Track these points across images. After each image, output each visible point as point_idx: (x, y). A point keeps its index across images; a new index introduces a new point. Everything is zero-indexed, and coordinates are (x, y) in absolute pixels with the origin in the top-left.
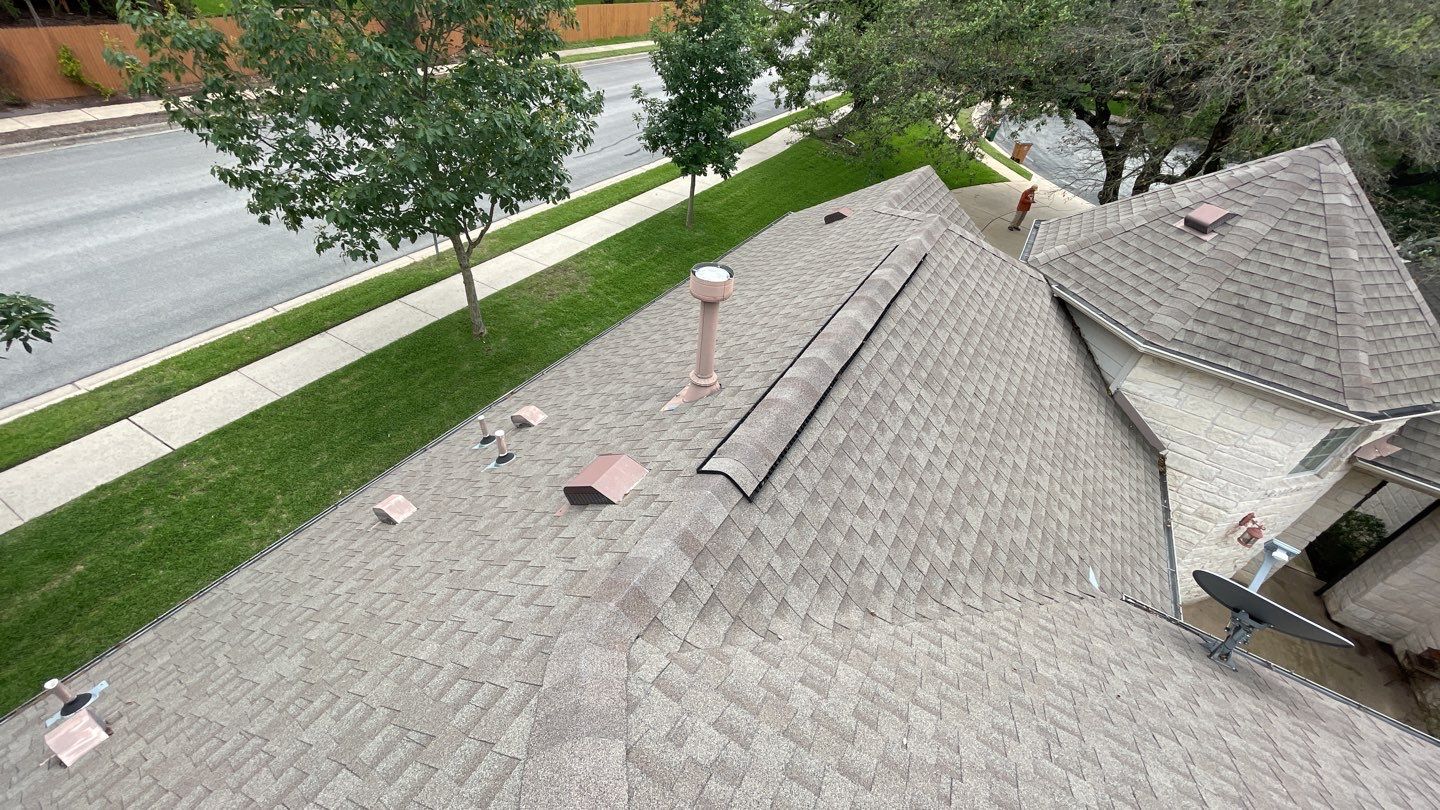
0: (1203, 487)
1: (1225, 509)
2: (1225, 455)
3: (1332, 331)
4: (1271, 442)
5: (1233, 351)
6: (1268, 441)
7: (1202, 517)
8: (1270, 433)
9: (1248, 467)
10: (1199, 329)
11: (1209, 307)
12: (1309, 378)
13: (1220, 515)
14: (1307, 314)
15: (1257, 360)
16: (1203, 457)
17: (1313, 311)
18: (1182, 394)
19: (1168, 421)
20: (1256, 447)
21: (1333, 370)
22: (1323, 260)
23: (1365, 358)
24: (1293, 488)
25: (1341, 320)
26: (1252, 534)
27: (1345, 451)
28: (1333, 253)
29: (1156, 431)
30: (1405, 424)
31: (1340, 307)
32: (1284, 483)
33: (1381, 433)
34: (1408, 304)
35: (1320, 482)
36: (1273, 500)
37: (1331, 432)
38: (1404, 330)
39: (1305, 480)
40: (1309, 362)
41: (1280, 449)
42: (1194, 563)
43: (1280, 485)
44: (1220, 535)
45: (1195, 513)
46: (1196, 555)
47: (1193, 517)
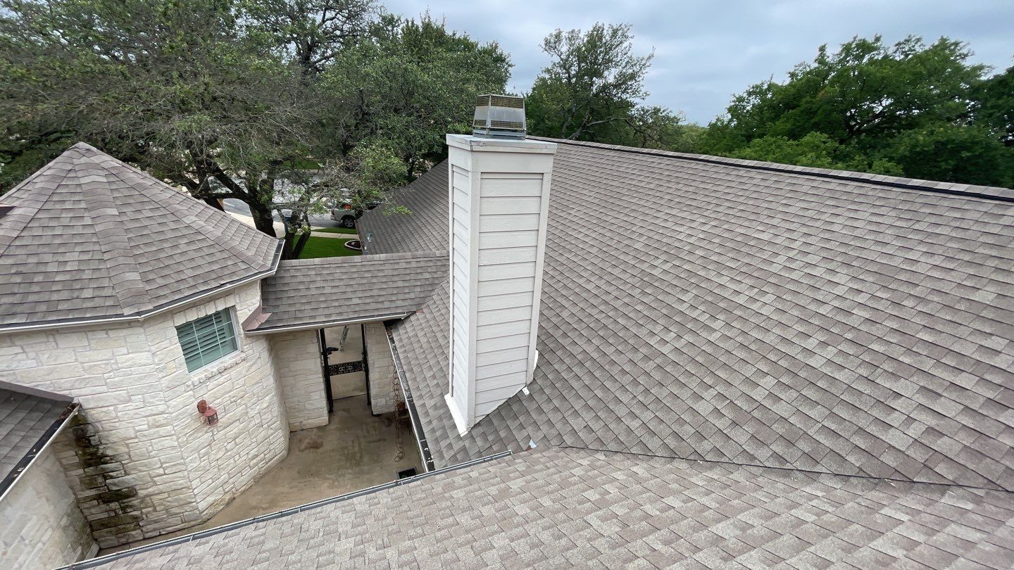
3: (102, 266)
7: (157, 427)
8: (124, 350)
12: (89, 305)
13: (166, 418)
14: (80, 261)
15: (43, 308)
17: (85, 257)
21: (107, 292)
22: (88, 221)
23: (135, 276)
24: (215, 370)
25: (106, 256)
26: (207, 415)
27: (239, 331)
28: (94, 214)
29: (49, 390)
30: (265, 298)
31: (104, 248)
32: (206, 371)
33: (246, 310)
34: (185, 232)
35: (243, 355)
36: (211, 384)
37: (178, 328)
38: (183, 248)
39: (229, 359)
40: (88, 293)
41: (143, 357)
42: (207, 454)
43: (199, 374)
44: (193, 427)
45: (150, 428)
46: (197, 450)
47: (152, 431)
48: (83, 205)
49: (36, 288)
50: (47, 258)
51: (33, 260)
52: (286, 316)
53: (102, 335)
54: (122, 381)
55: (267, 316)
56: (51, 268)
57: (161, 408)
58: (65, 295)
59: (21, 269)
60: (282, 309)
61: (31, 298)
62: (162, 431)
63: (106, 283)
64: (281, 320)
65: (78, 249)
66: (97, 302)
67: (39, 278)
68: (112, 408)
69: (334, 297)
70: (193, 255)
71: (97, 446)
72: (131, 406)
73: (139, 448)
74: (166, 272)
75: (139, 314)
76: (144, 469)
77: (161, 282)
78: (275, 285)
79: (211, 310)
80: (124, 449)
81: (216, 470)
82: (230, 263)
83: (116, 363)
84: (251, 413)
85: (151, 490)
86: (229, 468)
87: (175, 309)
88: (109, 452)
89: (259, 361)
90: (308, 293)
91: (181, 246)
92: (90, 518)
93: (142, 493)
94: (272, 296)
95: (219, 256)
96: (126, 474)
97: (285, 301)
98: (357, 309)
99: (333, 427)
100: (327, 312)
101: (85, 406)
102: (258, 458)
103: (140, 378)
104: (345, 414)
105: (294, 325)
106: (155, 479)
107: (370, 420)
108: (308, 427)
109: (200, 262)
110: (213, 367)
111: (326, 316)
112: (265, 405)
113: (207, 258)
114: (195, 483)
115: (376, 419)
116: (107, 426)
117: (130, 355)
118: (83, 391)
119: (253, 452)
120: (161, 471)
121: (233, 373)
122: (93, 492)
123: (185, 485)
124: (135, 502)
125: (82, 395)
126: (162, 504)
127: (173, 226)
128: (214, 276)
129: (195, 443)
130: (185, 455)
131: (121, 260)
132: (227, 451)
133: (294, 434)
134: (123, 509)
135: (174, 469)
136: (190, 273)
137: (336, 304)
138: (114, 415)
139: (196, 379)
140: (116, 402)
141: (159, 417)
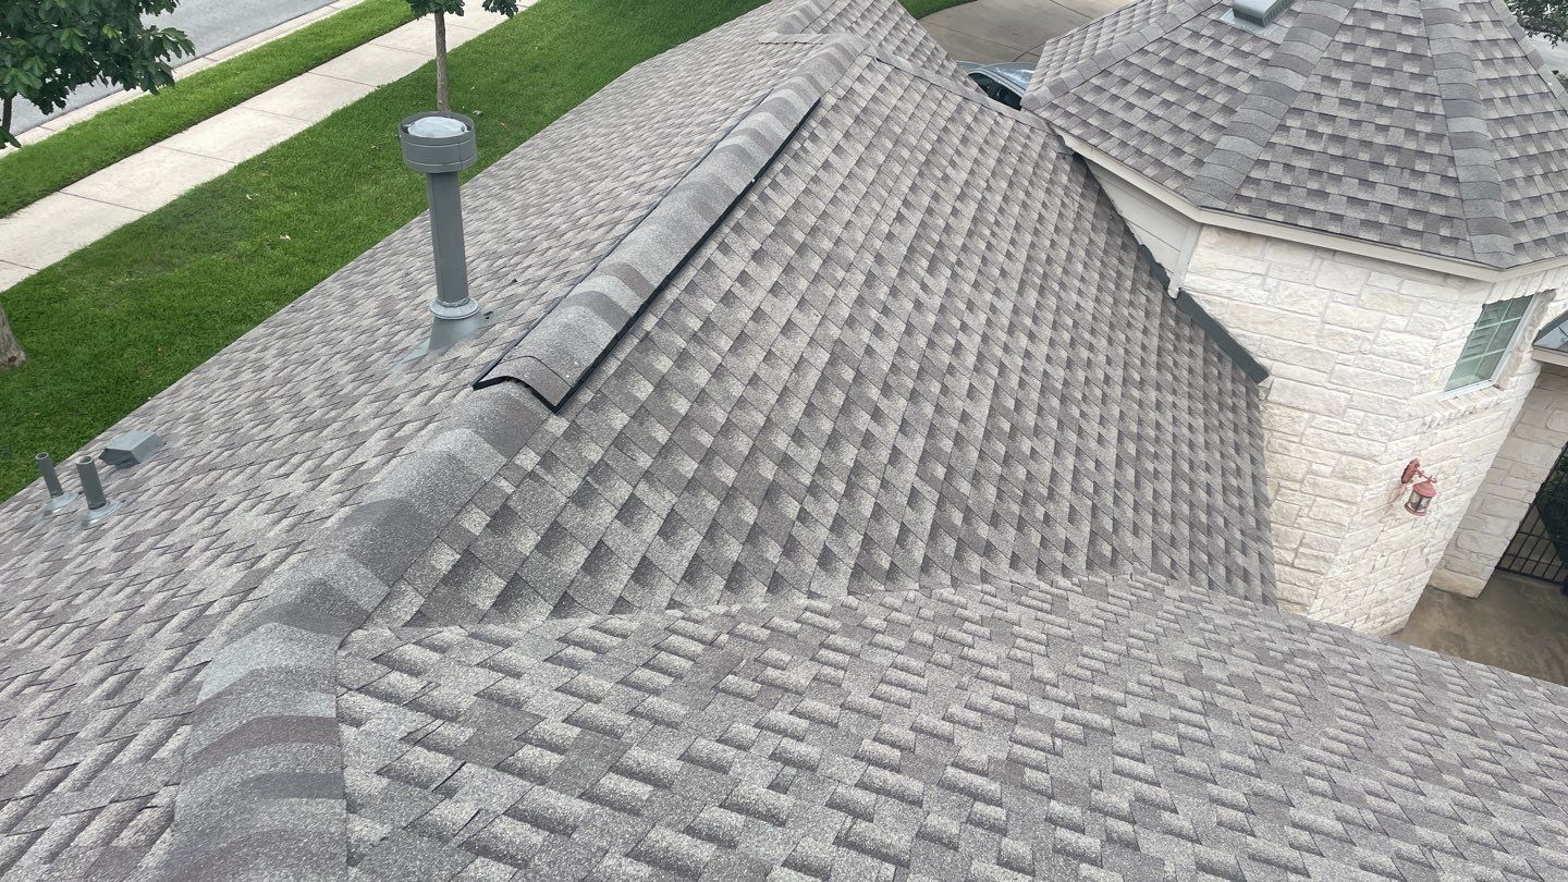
0: (1335, 428)
1: (1372, 458)
2: (1351, 370)
4: (1406, 337)
6: (1400, 336)
7: (1345, 478)
8: (1401, 323)
9: (1386, 383)
13: (1368, 470)
16: (1321, 378)
18: (1271, 282)
19: (1262, 328)
20: (1388, 349)
24: (1462, 409)
29: (1250, 349)
33: (1562, 304)
35: (1502, 396)
36: (1439, 434)
37: (1484, 306)
39: (1472, 393)
41: (1419, 346)
42: (1357, 560)
44: (1378, 503)
45: (1333, 474)
46: (1355, 547)
47: (1332, 482)
53: (1390, 282)
54: (1359, 375)
57: (1377, 448)
62: (1346, 490)
68: (1306, 415)
72: (1338, 425)
73: (1292, 501)
81: (1343, 596)
83: (1375, 342)
86: (1353, 603)
89: (1503, 417)
99: (1477, 607)
102: (1382, 608)
112: (1454, 510)
116: (1276, 443)
119: (1387, 592)
120: (1289, 557)
121: (1470, 424)
123: (1305, 601)
129: (1361, 534)
130: (1341, 549)
132: (1372, 570)
135: (1309, 564)
138: (1300, 428)
139: (1438, 415)
140: (1321, 407)
141: (1359, 465)
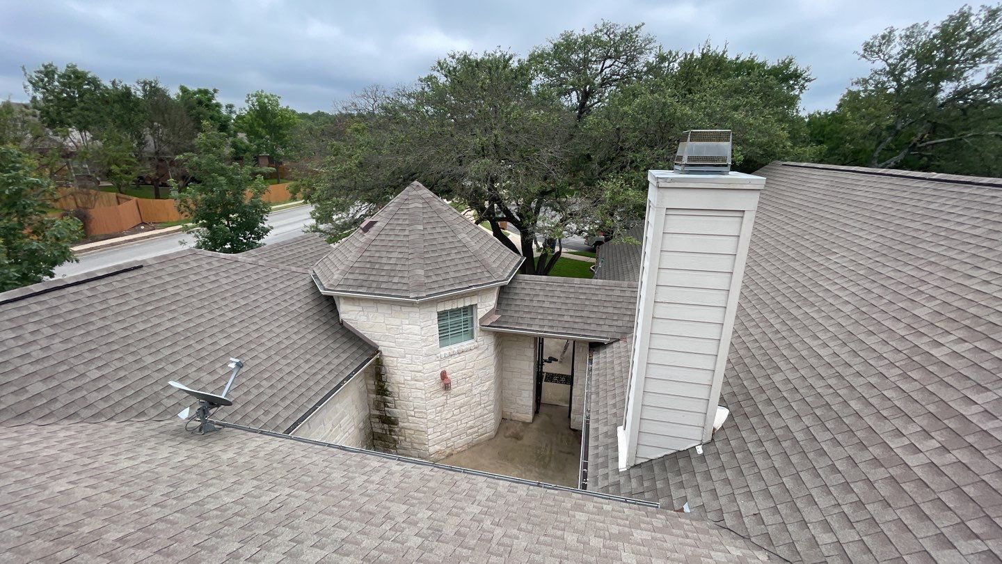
1: (420, 372)
2: (401, 340)
3: (407, 263)
5: (364, 284)
7: (416, 380)
8: (407, 322)
10: (351, 277)
11: (356, 265)
12: (395, 287)
13: (421, 376)
14: (397, 258)
15: (374, 285)
16: (394, 345)
17: (400, 256)
18: (366, 313)
19: (371, 330)
20: (407, 331)
21: (405, 281)
22: (407, 233)
23: (421, 272)
24: (456, 350)
25: (410, 257)
26: (445, 382)
27: (477, 324)
28: (411, 228)
29: (369, 338)
30: (499, 303)
31: (410, 251)
32: (450, 349)
33: (484, 310)
34: (457, 245)
35: (476, 344)
36: (452, 360)
37: (439, 313)
38: (453, 256)
39: (466, 344)
40: (396, 280)
41: (416, 329)
42: (440, 412)
43: (446, 350)
44: (436, 389)
45: (412, 380)
46: (435, 406)
47: (413, 382)
48: (407, 222)
49: (374, 272)
50: (384, 254)
51: (377, 255)
52: (510, 320)
53: (398, 308)
54: (403, 342)
55: (497, 317)
56: (384, 261)
57: (420, 368)
58: (385, 279)
59: (372, 260)
60: (509, 313)
61: (372, 278)
62: (418, 384)
63: (406, 274)
64: (506, 322)
65: (399, 250)
66: (399, 286)
67: (377, 266)
68: (395, 359)
69: (550, 312)
70: (457, 262)
71: (384, 382)
72: (405, 361)
73: (405, 391)
74: (439, 272)
75: (417, 298)
76: (404, 407)
77: (434, 278)
78: (509, 293)
79: (460, 304)
80: (396, 390)
81: (444, 426)
82: (479, 271)
83: (402, 329)
84: (475, 392)
85: (406, 424)
86: (453, 429)
87: (441, 298)
88: (389, 389)
89: (486, 352)
90: (531, 304)
91: (452, 255)
92: (374, 430)
93: (401, 424)
94: (504, 302)
95: (474, 264)
96: (395, 408)
97: (513, 308)
98: (567, 326)
99: (534, 426)
100: (541, 323)
101: (384, 353)
102: (473, 430)
103: (413, 344)
104: (548, 419)
105: (515, 329)
106: (409, 418)
107: (567, 432)
108: (516, 419)
109: (460, 267)
110: (455, 347)
111: (540, 326)
112: (485, 389)
113: (466, 265)
114: (430, 431)
115: (572, 433)
116: (391, 371)
117: (410, 326)
118: (386, 343)
119: (470, 423)
120: (413, 413)
121: (467, 356)
122: (377, 413)
123: (424, 430)
124: (397, 429)
125: (384, 346)
126: (409, 438)
127: (451, 240)
128: (466, 279)
129: (436, 401)
130: (428, 408)
131: (417, 260)
132: (453, 415)
133: (504, 421)
134: (390, 431)
135: (420, 415)
136: (452, 275)
137: (551, 318)
138: (395, 364)
139: (442, 353)
140: (398, 356)
141: (418, 374)
